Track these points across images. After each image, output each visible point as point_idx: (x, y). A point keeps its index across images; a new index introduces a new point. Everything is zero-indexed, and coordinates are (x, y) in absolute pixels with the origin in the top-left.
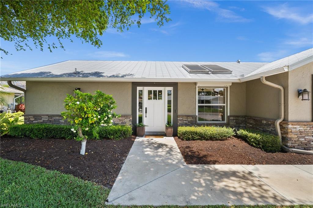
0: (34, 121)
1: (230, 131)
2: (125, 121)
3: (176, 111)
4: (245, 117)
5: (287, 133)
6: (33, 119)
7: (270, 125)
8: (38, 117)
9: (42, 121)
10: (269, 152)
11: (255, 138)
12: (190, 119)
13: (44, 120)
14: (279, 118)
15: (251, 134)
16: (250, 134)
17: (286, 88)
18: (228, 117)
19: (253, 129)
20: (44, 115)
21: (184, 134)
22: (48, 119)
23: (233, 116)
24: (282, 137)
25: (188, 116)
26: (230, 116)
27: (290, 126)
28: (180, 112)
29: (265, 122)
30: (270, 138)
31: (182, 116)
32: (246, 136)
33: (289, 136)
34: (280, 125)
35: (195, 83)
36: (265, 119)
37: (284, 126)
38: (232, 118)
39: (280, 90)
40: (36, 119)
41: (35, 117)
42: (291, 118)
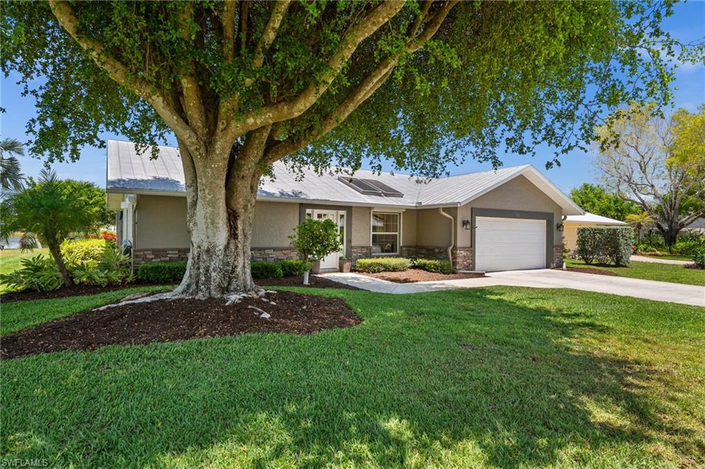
0: (152, 258)
1: (407, 262)
2: (292, 255)
3: (349, 241)
4: (415, 247)
5: (456, 258)
6: (153, 256)
7: (442, 253)
8: (162, 253)
9: (168, 259)
10: (446, 273)
11: (434, 265)
12: (365, 251)
13: (170, 258)
14: (450, 245)
15: (430, 261)
16: (428, 262)
17: (455, 219)
18: (401, 248)
19: (428, 257)
20: (172, 250)
21: (370, 266)
22: (177, 256)
23: (406, 247)
24: (453, 262)
25: (363, 247)
26: (403, 246)
27: (458, 252)
28: (353, 244)
29: (437, 250)
30: (445, 263)
31: (357, 247)
32: (425, 264)
33: (458, 260)
34: (452, 252)
35: (370, 208)
36: (438, 248)
37: (454, 252)
38: (404, 249)
39: (451, 219)
40: (157, 257)
41: (157, 253)
42: (459, 245)
